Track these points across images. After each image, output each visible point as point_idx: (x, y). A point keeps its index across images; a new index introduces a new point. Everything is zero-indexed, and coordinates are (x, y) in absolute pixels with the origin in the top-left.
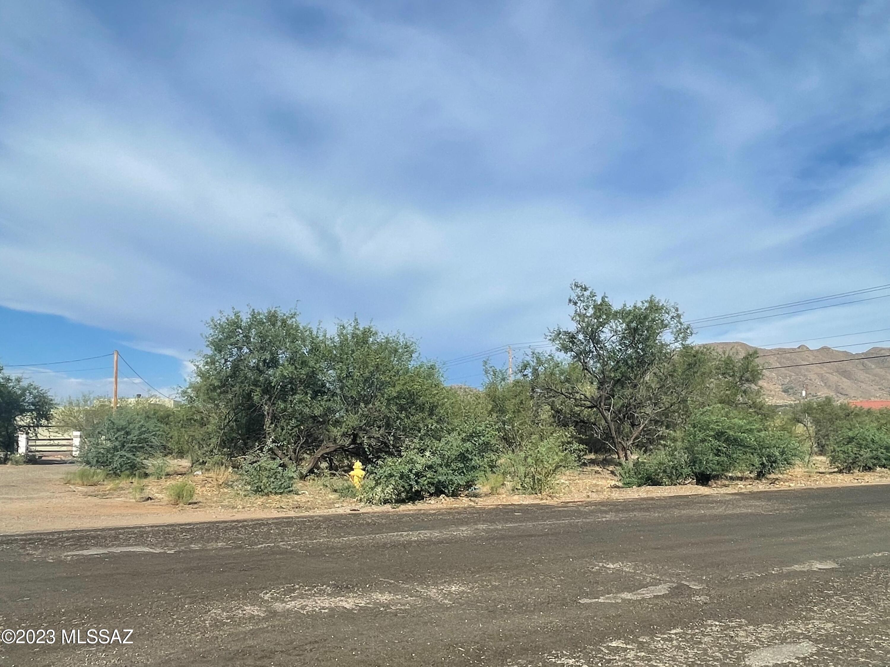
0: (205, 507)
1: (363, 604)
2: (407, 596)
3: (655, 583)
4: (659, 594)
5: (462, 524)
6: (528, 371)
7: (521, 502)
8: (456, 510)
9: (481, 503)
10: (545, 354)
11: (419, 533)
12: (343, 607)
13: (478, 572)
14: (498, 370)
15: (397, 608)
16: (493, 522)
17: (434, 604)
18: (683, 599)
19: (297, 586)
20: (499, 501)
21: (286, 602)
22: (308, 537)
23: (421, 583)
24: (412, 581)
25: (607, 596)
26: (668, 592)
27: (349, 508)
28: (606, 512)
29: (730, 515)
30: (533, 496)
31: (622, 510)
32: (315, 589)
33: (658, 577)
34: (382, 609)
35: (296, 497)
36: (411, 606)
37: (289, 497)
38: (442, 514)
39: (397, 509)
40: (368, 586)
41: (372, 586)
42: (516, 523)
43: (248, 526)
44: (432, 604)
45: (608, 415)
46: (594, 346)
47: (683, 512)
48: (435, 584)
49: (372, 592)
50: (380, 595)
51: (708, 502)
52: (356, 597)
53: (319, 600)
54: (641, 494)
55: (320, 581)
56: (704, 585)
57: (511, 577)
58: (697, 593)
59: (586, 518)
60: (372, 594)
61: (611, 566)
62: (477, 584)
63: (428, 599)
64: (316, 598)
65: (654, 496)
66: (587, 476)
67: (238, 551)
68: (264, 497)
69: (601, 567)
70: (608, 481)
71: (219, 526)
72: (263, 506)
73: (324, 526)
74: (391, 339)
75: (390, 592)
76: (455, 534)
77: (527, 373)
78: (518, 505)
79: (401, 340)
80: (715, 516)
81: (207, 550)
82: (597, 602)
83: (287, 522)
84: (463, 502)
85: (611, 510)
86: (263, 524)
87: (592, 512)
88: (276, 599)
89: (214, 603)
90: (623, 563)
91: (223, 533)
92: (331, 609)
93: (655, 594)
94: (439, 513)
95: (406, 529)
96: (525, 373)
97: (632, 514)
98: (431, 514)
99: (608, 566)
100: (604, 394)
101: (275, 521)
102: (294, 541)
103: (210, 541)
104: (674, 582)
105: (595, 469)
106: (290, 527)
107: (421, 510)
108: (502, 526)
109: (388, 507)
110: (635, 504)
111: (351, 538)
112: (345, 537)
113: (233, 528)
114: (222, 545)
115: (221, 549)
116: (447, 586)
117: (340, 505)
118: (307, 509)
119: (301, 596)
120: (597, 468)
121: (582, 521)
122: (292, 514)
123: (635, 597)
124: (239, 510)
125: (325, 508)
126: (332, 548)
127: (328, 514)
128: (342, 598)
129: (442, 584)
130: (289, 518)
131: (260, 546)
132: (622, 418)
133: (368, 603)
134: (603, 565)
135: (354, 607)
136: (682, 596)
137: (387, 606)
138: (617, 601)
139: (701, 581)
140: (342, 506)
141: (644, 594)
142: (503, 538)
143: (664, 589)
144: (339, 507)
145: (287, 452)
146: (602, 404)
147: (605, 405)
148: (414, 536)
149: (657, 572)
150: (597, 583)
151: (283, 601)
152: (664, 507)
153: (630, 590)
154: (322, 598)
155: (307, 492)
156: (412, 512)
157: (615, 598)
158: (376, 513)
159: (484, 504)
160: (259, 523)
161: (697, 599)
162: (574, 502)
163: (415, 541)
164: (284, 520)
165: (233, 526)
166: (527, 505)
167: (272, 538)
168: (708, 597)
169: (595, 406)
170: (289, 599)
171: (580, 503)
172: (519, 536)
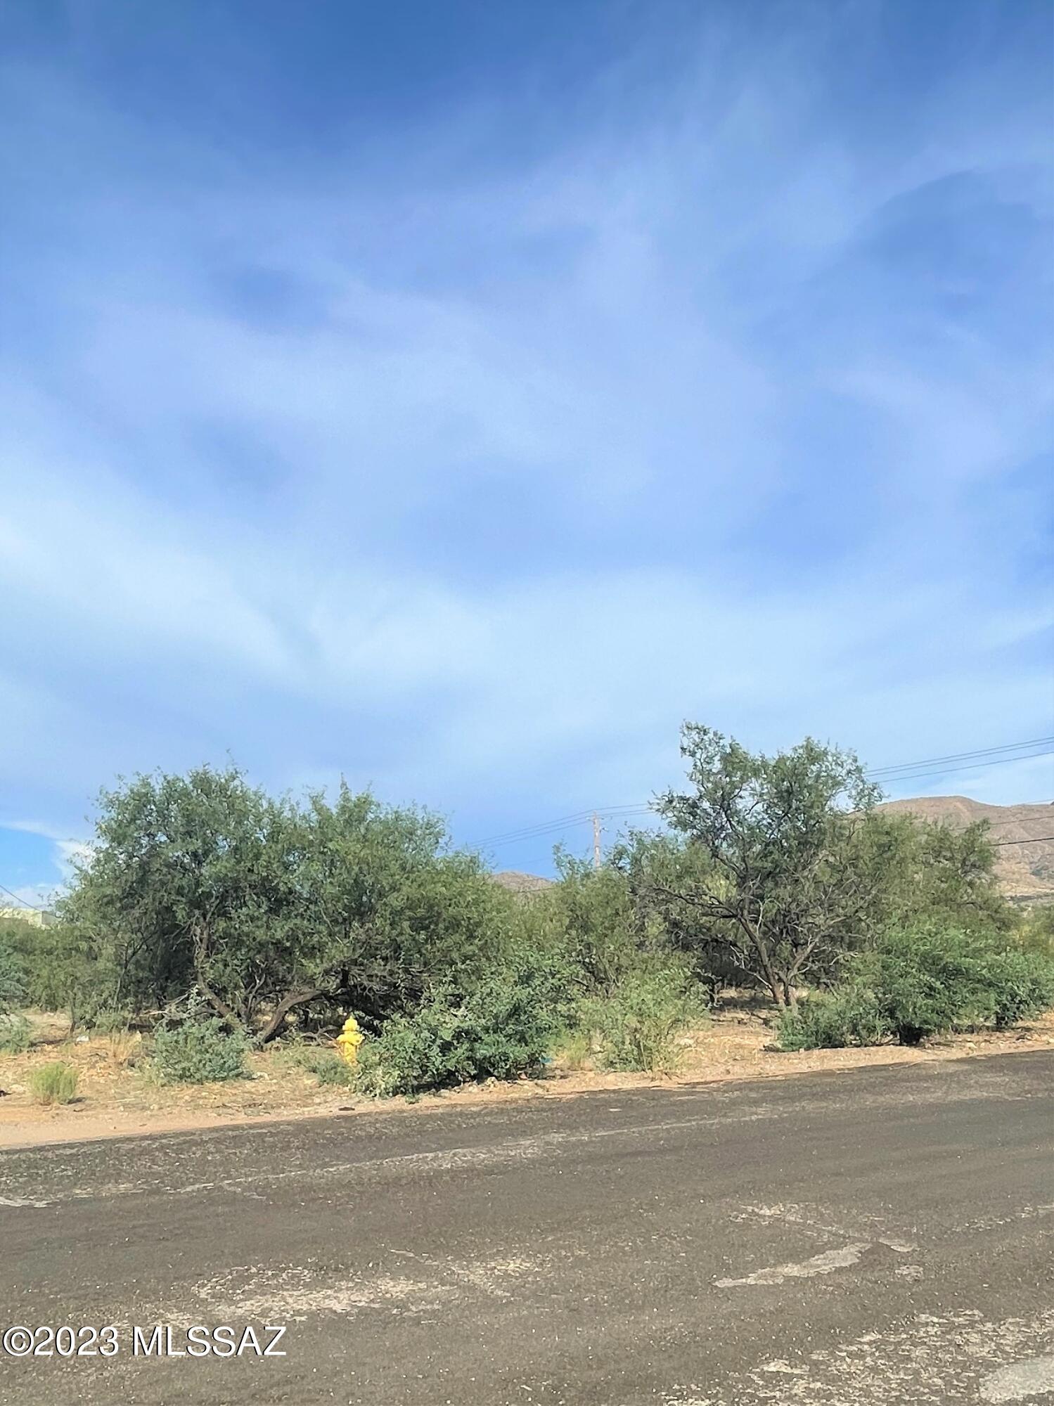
0: (95, 1108)
1: (362, 1304)
2: (436, 1283)
3: (838, 1243)
4: (843, 1265)
5: (524, 1134)
6: (625, 862)
7: (620, 1086)
8: (514, 1105)
9: (556, 1089)
10: (651, 834)
11: (455, 1155)
12: (330, 1310)
13: (553, 1230)
14: (578, 861)
15: (421, 1308)
16: (573, 1128)
17: (480, 1299)
18: (882, 1273)
19: (254, 1270)
20: (583, 1084)
21: (235, 1303)
22: (269, 1168)
23: (459, 1257)
24: (444, 1253)
25: (760, 1271)
26: (858, 1261)
27: (337, 1104)
28: (756, 1103)
29: (955, 1102)
30: (639, 1074)
31: (783, 1098)
32: (284, 1275)
33: (842, 1232)
34: (395, 1311)
35: (249, 1085)
36: (444, 1304)
37: (236, 1084)
38: (490, 1113)
39: (416, 1105)
40: (371, 1265)
41: (378, 1264)
42: (613, 1129)
43: (168, 1146)
44: (477, 1298)
45: (755, 929)
46: (728, 820)
47: (881, 1099)
48: (481, 1258)
49: (378, 1278)
50: (392, 1283)
51: (919, 1078)
52: (352, 1288)
53: (291, 1296)
54: (812, 1064)
55: (291, 1258)
56: (915, 1245)
57: (606, 1239)
58: (904, 1260)
59: (725, 1116)
60: (379, 1282)
61: (767, 1212)
62: (550, 1256)
63: (472, 1288)
64: (285, 1293)
65: (833, 1068)
66: (724, 1030)
67: (154, 1199)
68: (195, 1086)
69: (750, 1214)
70: (760, 1039)
71: (119, 1148)
72: (195, 1105)
73: (297, 1144)
74: (404, 814)
75: (408, 1278)
76: (513, 1154)
77: (623, 865)
78: (614, 1091)
79: (420, 815)
80: (931, 1105)
81: (101, 1200)
82: (744, 1286)
83: (234, 1137)
84: (526, 1088)
85: (764, 1100)
86: (196, 1144)
87: (733, 1103)
88: (218, 1297)
89: (116, 1309)
90: (784, 1206)
91: (128, 1164)
92: (312, 1315)
93: (837, 1265)
94: (486, 1110)
95: (434, 1146)
96: (619, 866)
97: (797, 1106)
98: (474, 1115)
99: (762, 1212)
100: (747, 896)
101: (215, 1135)
102: (247, 1176)
103: (106, 1181)
104: (867, 1241)
105: (737, 1015)
106: (238, 1147)
107: (455, 1106)
108: (590, 1137)
109: (400, 1102)
110: (804, 1086)
111: (341, 1168)
112: (332, 1166)
113: (144, 1152)
114: (126, 1189)
115: (125, 1196)
116: (501, 1261)
117: (323, 1099)
118: (268, 1108)
119: (262, 1290)
120: (741, 1015)
121: (720, 1123)
122: (241, 1119)
123: (806, 1272)
124: (154, 1113)
125: (298, 1105)
126: (311, 1188)
127: (301, 1117)
128: (329, 1292)
129: (492, 1257)
130: (235, 1128)
131: (189, 1189)
132: (778, 933)
133: (372, 1301)
134: (753, 1210)
135: (349, 1309)
136: (879, 1267)
137: (402, 1305)
138: (777, 1281)
139: (909, 1237)
140: (326, 1102)
141: (819, 1266)
142: (591, 1159)
143: (852, 1254)
144: (320, 1103)
145: (233, 1003)
146: (746, 912)
147: (749, 913)
148: (447, 1160)
149: (840, 1222)
150: (744, 1246)
151: (232, 1302)
152: (850, 1091)
153: (796, 1256)
154: (295, 1293)
155: (266, 1075)
156: (441, 1110)
157: (773, 1276)
158: (381, 1113)
159: (559, 1090)
160: (188, 1140)
161: (905, 1273)
162: (706, 1083)
163: (448, 1171)
164: (230, 1133)
165: (145, 1148)
166: (628, 1092)
167: (210, 1172)
168: (922, 1269)
169: (734, 916)
170: (242, 1297)
171: (714, 1085)
172: (617, 1155)
